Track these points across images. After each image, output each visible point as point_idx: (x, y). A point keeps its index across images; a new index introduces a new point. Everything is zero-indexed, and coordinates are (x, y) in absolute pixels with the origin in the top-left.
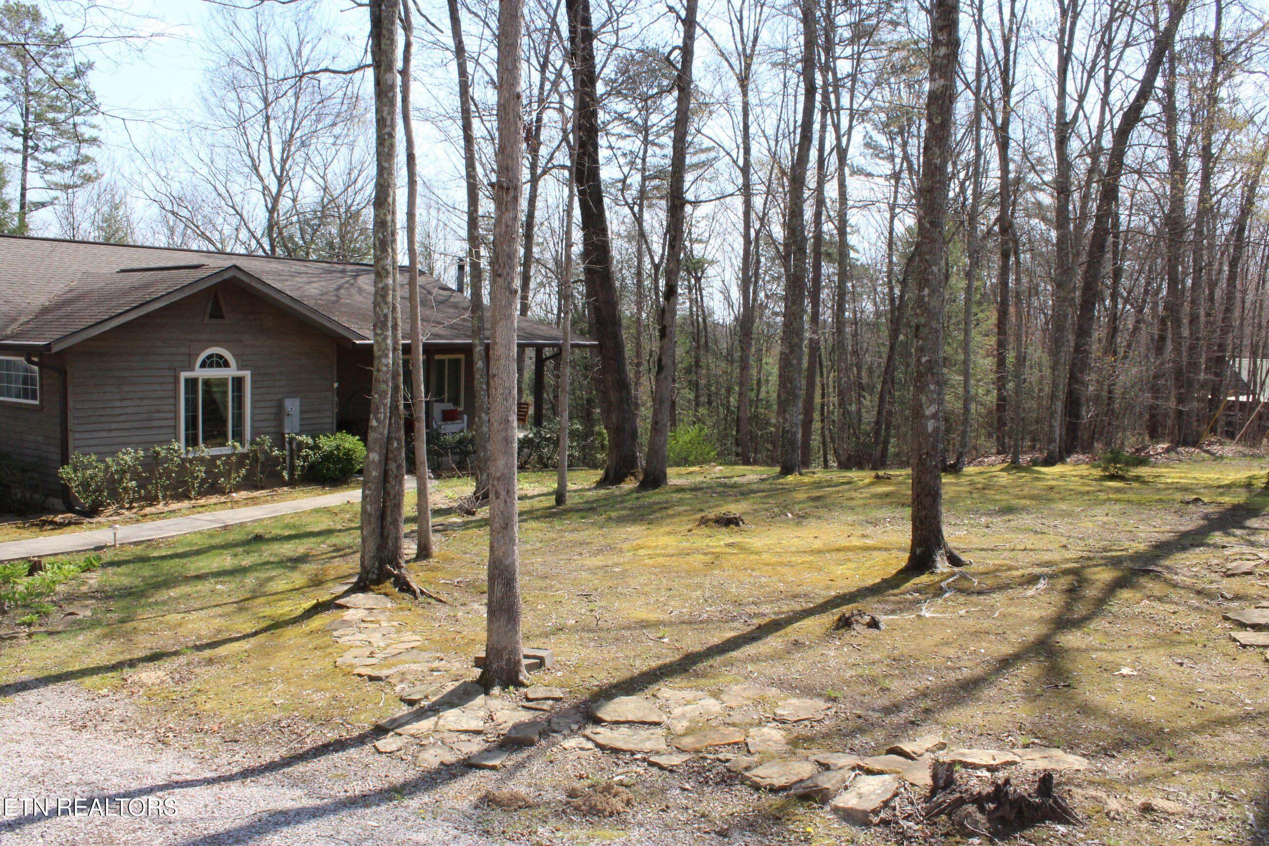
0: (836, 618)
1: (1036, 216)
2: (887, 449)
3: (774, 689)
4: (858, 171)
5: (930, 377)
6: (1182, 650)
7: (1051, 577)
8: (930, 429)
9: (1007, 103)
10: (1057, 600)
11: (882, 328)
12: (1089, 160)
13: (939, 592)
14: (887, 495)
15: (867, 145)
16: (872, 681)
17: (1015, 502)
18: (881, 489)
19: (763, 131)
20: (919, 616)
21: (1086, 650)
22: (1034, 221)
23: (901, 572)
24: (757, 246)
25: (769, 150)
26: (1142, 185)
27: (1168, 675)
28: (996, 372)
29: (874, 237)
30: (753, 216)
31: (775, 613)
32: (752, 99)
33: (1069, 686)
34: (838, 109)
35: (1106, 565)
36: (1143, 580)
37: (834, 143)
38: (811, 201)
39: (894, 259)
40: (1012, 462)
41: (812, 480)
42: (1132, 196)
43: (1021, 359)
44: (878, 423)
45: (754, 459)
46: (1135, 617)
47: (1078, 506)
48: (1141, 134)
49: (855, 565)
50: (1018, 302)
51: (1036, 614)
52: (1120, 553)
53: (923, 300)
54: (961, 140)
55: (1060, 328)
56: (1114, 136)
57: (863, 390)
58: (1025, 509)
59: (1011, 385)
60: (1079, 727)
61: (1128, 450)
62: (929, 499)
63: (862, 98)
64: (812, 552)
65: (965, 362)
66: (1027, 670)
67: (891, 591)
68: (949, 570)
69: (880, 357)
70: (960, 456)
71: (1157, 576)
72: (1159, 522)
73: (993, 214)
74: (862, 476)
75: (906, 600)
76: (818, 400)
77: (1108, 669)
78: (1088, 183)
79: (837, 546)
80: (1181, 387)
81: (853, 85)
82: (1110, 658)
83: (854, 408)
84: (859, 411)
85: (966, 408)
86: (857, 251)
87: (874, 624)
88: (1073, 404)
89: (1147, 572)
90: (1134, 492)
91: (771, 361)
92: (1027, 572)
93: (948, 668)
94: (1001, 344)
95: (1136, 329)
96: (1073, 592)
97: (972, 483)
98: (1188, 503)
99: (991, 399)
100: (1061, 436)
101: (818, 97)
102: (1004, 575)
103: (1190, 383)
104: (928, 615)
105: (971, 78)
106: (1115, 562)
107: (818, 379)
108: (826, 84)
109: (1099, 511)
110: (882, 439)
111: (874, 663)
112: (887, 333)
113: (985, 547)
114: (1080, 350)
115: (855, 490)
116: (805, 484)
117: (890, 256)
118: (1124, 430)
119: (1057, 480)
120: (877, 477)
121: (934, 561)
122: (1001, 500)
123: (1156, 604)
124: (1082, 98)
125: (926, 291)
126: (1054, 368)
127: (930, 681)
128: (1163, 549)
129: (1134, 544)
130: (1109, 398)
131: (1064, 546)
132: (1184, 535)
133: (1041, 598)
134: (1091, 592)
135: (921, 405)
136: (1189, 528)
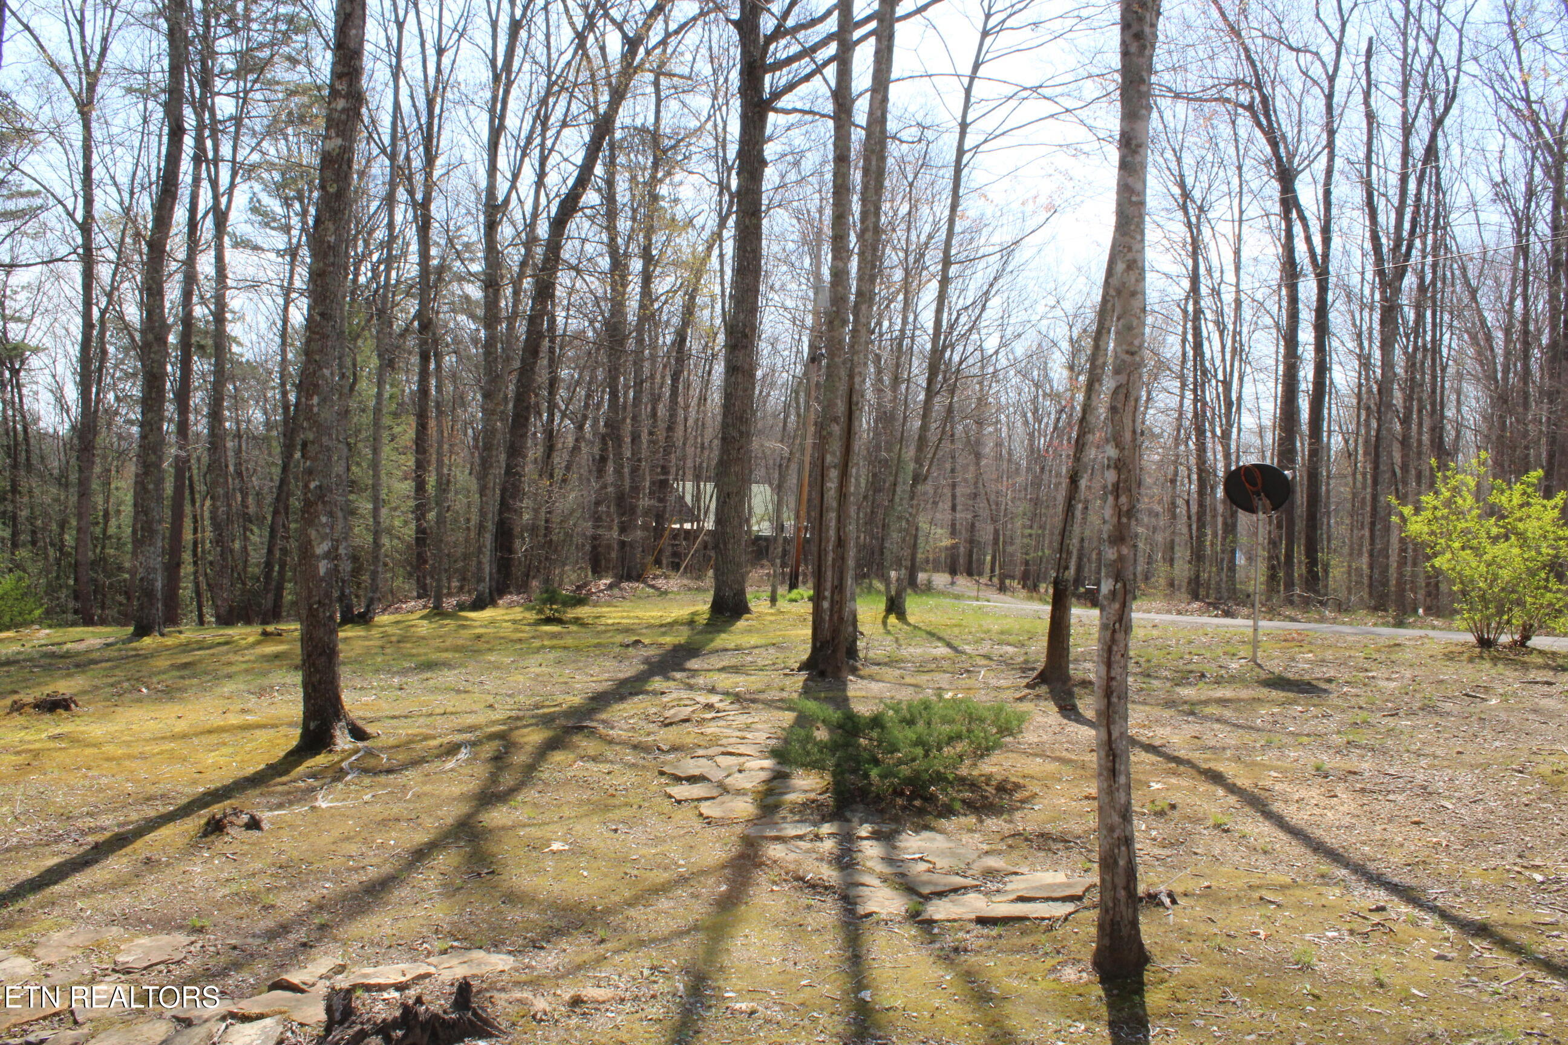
0: (203, 821)
1: (463, 311)
2: (281, 597)
3: (115, 928)
4: (241, 243)
5: (320, 506)
6: (616, 814)
7: (473, 744)
8: (322, 571)
9: (429, 175)
10: (482, 771)
11: (275, 444)
12: (523, 251)
13: (338, 774)
14: (277, 656)
15: (254, 210)
16: (252, 898)
17: (434, 657)
18: (270, 649)
19: (113, 178)
20: (313, 808)
21: (513, 827)
22: (462, 318)
23: (291, 753)
24: (102, 333)
25: (121, 203)
26: (579, 284)
27: (602, 845)
28: (416, 499)
29: (263, 326)
30: (96, 291)
31: (119, 825)
32: (97, 133)
33: (493, 872)
34: (216, 161)
35: (537, 725)
36: (576, 739)
37: (210, 203)
38: (179, 277)
39: (290, 356)
40: (436, 608)
41: (177, 641)
42: (570, 294)
43: (444, 485)
44: (269, 564)
45: (100, 617)
46: (567, 782)
47: (508, 656)
48: (579, 226)
49: (231, 750)
50: (440, 413)
51: (456, 790)
52: (552, 710)
53: (311, 410)
54: (375, 212)
55: (488, 447)
56: (551, 224)
57: (251, 522)
58: (447, 665)
59: (431, 516)
60: (505, 920)
61: (567, 590)
62: (323, 659)
63: (248, 150)
64: (174, 737)
65: (376, 487)
66: (446, 860)
67: (279, 780)
68: (351, 746)
69: (272, 480)
70: (370, 603)
71: (592, 732)
72: (597, 669)
73: (413, 306)
74: (244, 633)
75: (297, 789)
76: (188, 536)
77: (537, 847)
78: (521, 275)
79: (208, 727)
80: (623, 515)
81: (237, 132)
82: (539, 834)
83: (237, 545)
84: (245, 549)
85: (377, 544)
86: (239, 344)
87: (254, 824)
88: (504, 535)
89: (581, 729)
90: (572, 636)
91: (122, 484)
92: (446, 740)
93: (349, 869)
94: (421, 466)
95: (576, 449)
96: (499, 760)
97: (385, 635)
98: (628, 646)
99: (409, 532)
100: (491, 574)
101: (188, 141)
102: (418, 746)
103: (633, 510)
104: (324, 805)
105: (387, 140)
106: (547, 720)
107: (188, 509)
108: (200, 127)
109: (532, 661)
110: (274, 583)
111: (254, 875)
112: (279, 449)
113: (397, 713)
114: (510, 472)
115: (235, 652)
116: (168, 648)
117: (284, 353)
118: (564, 565)
119: (486, 626)
120: (265, 634)
121: (332, 737)
122: (419, 655)
123: (590, 765)
124: (516, 176)
125: (315, 400)
126: (482, 491)
127: (328, 888)
128: (601, 700)
129: (569, 698)
130: (546, 528)
131: (491, 706)
132: (623, 683)
133: (461, 771)
134: (519, 758)
135: (310, 542)
136: (628, 674)
